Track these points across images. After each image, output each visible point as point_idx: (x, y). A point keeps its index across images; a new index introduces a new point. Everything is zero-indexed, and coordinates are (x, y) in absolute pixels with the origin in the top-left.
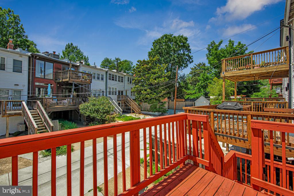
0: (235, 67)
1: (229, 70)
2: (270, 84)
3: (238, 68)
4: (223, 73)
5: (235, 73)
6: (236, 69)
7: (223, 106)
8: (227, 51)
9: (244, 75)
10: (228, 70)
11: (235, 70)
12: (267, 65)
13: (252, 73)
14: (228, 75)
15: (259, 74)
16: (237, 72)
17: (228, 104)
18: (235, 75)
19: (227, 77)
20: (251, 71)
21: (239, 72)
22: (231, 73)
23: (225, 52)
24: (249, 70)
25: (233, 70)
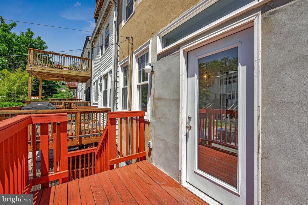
0: (46, 63)
1: (38, 64)
2: (68, 87)
3: (49, 65)
4: (31, 66)
5: (46, 69)
6: (46, 65)
7: (32, 107)
8: (22, 40)
9: (54, 73)
10: (36, 64)
11: (46, 67)
12: (77, 69)
13: (64, 73)
14: (37, 70)
15: (68, 76)
16: (48, 69)
17: (39, 104)
18: (46, 71)
19: (34, 71)
20: (62, 71)
21: (50, 69)
22: (41, 68)
23: (19, 39)
24: (61, 70)
25: (43, 65)
